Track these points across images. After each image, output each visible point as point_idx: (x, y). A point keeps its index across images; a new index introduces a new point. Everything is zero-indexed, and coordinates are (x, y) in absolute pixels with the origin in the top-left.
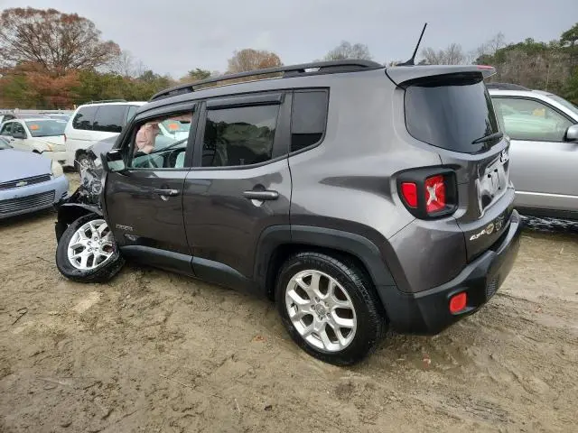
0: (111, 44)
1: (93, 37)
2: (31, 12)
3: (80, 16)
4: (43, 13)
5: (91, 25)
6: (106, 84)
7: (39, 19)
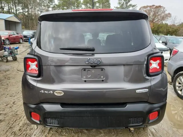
0: (169, 14)
1: (164, 12)
2: (147, 7)
3: (161, 6)
4: (150, 6)
5: (164, 8)
6: (161, 27)
7: (149, 8)
